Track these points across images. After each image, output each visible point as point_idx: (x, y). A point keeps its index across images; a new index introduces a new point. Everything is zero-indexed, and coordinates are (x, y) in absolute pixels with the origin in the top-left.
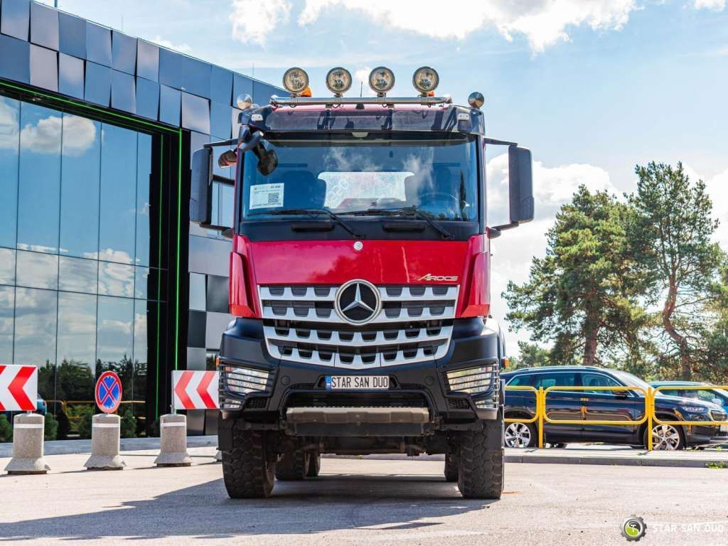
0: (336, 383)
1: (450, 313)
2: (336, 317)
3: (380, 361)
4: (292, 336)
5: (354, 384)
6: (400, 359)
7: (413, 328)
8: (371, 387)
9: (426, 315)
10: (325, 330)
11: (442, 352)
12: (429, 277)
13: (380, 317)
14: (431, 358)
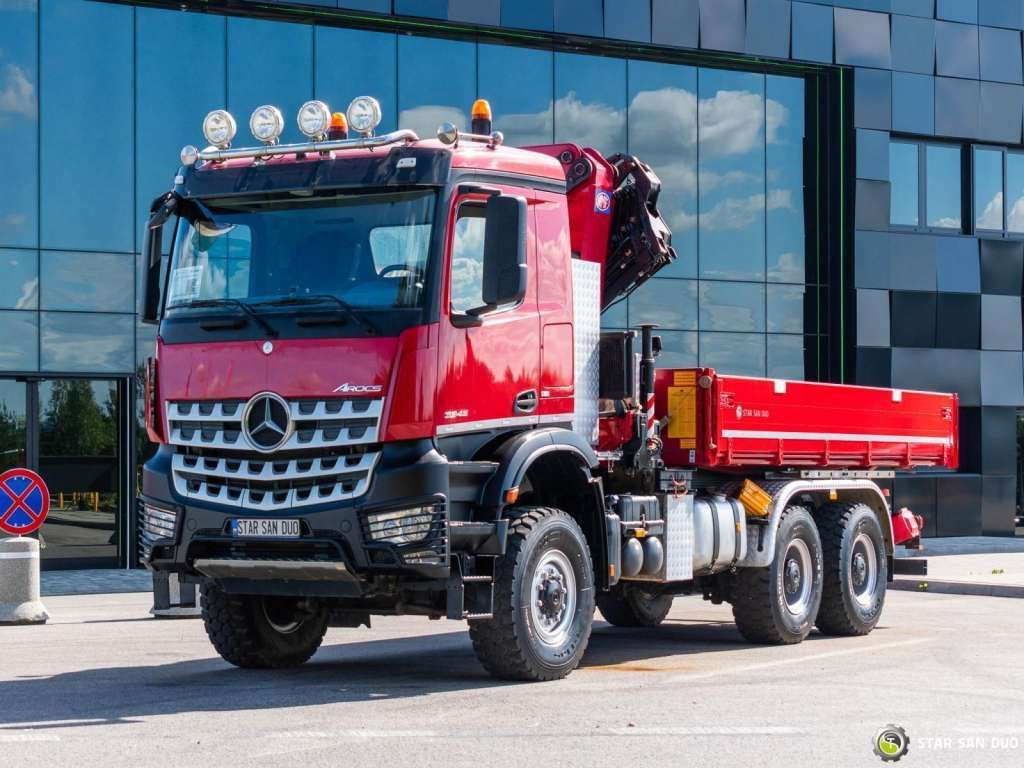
0: (243, 529)
1: (371, 436)
2: (244, 442)
3: (292, 501)
4: (200, 468)
5: (261, 529)
6: (315, 498)
7: (328, 456)
8: (280, 534)
9: (343, 439)
10: (234, 458)
11: (362, 488)
12: (345, 388)
13: (290, 442)
14: (349, 496)
